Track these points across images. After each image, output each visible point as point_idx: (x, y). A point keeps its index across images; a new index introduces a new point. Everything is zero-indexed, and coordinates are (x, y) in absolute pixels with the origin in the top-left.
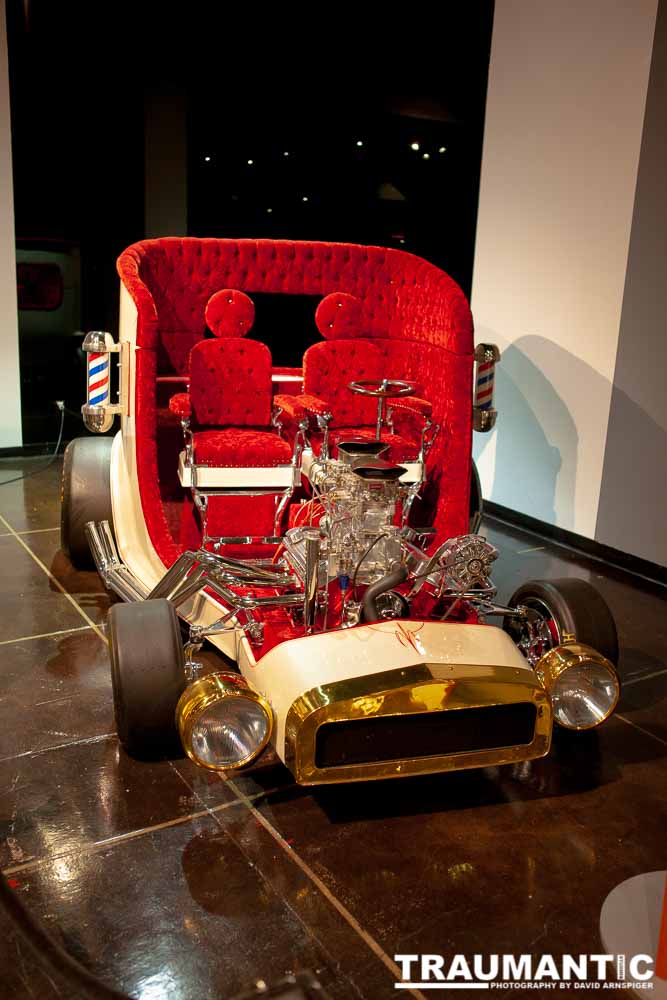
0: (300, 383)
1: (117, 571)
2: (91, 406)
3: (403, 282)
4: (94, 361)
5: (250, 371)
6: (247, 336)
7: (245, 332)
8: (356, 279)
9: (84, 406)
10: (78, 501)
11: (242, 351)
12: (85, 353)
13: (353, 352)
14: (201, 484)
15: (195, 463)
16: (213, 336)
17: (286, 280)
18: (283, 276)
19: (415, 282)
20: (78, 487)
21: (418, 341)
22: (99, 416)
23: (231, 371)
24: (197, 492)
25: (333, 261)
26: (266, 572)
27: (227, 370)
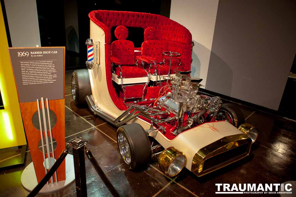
0: (141, 52)
1: (98, 110)
2: (89, 62)
3: (163, 24)
4: (89, 48)
5: (128, 49)
6: (127, 39)
7: (126, 38)
8: (150, 23)
9: (86, 62)
10: (81, 90)
11: (126, 44)
12: (86, 45)
13: (154, 44)
14: (124, 83)
15: (122, 77)
16: (117, 40)
17: (132, 23)
18: (131, 22)
19: (166, 24)
20: (80, 85)
21: (167, 40)
22: (91, 65)
23: (123, 50)
24: (123, 86)
25: (144, 18)
26: (155, 110)
27: (122, 49)
